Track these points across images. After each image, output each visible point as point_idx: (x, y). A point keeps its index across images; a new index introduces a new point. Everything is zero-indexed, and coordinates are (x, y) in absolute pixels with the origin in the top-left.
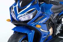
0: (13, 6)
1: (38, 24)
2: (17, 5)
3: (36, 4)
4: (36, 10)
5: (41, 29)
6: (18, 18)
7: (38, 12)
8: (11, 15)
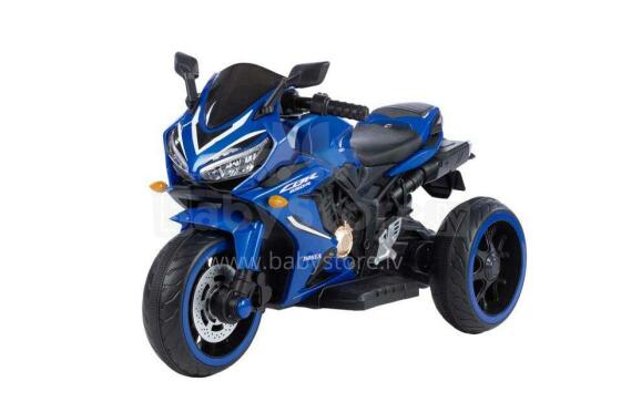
0: (179, 126)
1: (277, 193)
2: (195, 120)
3: (269, 114)
4: (268, 136)
5: (291, 219)
6: (195, 169)
7: (276, 144)
8: (170, 163)
